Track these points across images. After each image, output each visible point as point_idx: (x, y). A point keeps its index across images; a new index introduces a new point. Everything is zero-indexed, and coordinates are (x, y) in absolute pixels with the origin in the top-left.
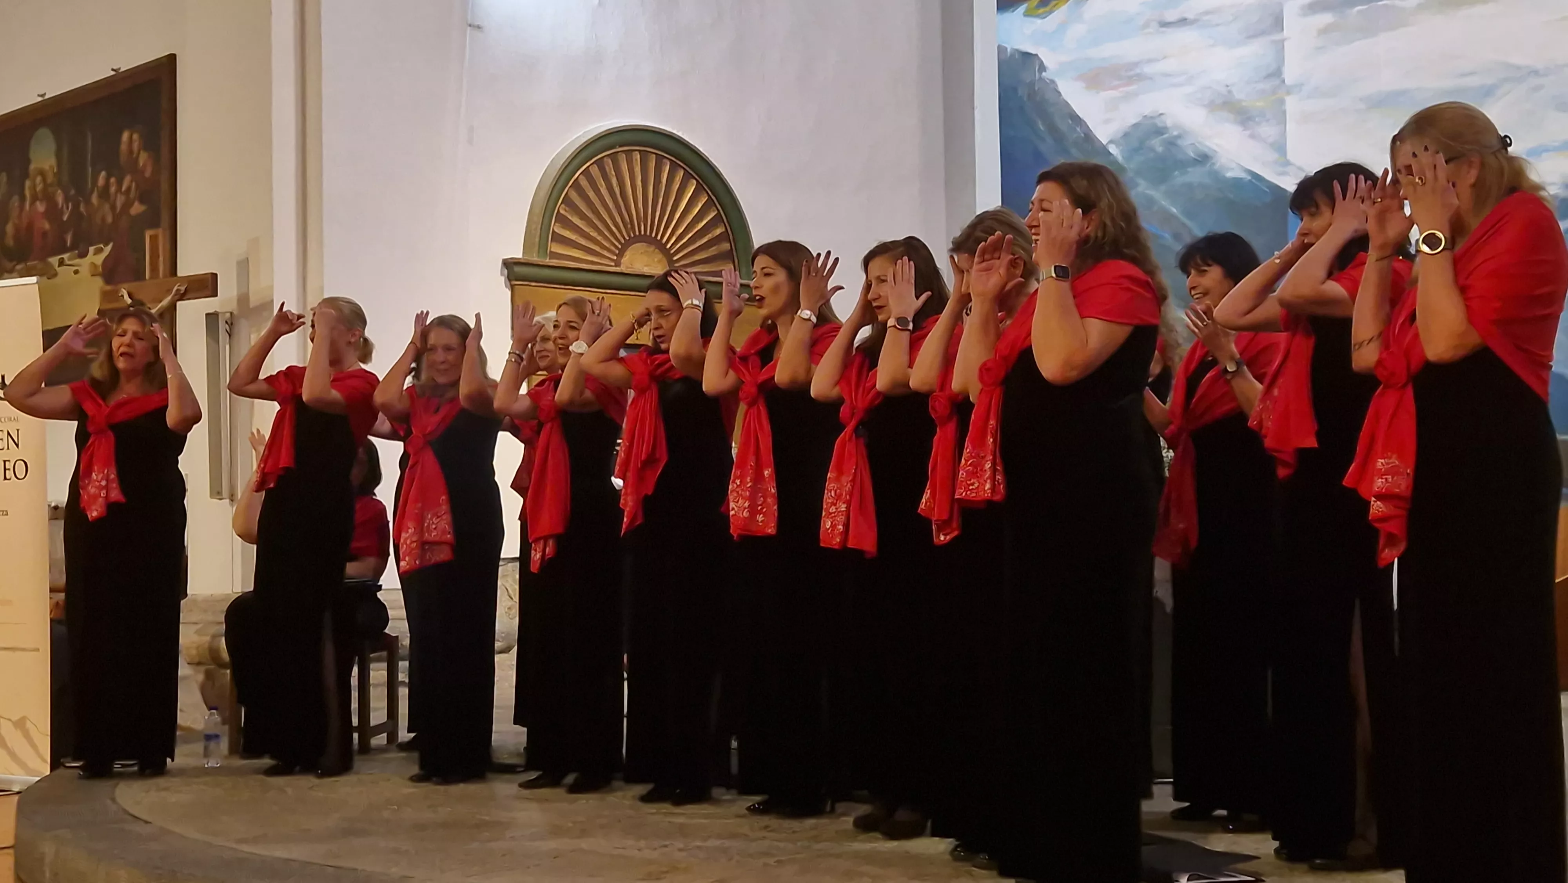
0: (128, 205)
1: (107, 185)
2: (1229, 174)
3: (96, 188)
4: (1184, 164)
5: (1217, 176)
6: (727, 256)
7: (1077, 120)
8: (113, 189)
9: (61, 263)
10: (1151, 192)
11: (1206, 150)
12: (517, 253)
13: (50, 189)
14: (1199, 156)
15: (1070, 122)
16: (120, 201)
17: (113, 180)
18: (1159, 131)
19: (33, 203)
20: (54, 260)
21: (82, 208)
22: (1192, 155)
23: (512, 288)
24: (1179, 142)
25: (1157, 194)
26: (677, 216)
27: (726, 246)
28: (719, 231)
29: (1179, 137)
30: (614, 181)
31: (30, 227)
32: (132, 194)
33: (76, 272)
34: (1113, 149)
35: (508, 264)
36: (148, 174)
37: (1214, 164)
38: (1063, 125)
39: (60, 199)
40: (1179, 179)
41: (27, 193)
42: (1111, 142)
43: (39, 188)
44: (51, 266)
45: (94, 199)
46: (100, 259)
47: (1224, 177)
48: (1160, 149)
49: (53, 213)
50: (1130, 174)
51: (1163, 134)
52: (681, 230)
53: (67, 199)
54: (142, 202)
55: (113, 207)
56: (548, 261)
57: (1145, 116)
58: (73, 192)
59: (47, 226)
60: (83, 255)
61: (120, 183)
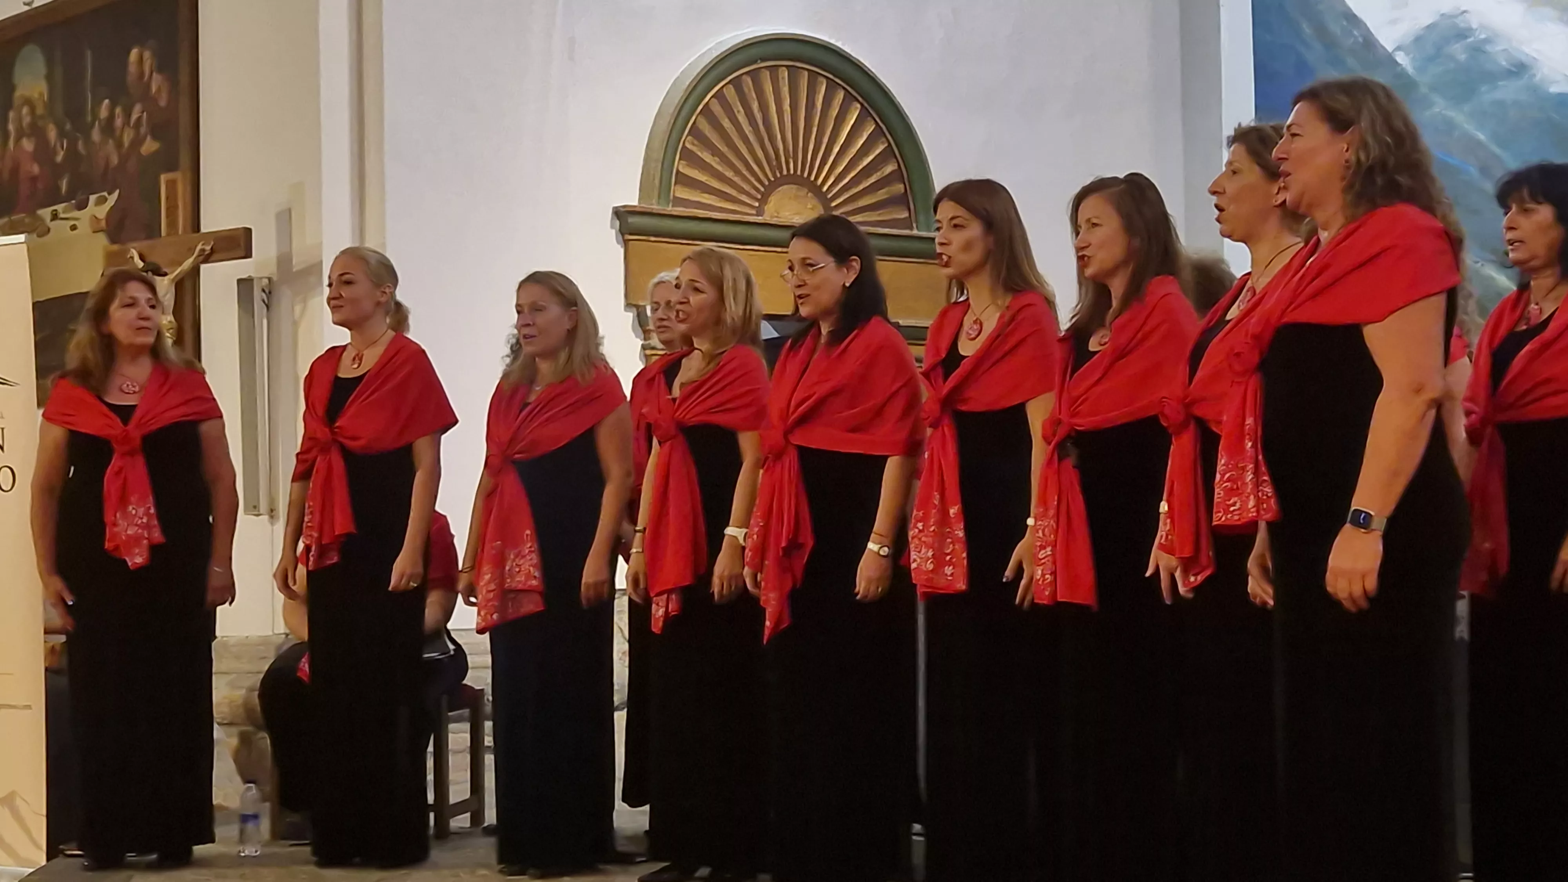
0: (137, 142)
1: (111, 117)
2: (1554, 89)
3: (97, 123)
4: (1492, 77)
5: (1537, 92)
6: (901, 201)
7: (1352, 18)
8: (119, 122)
9: (55, 216)
10: (1451, 113)
11: (1523, 59)
12: (633, 200)
13: (40, 123)
14: (1515, 66)
15: (1345, 23)
16: (127, 138)
17: (118, 110)
18: (1462, 34)
19: (18, 140)
20: (45, 213)
21: (80, 146)
22: (1504, 63)
23: (626, 243)
24: (1488, 48)
25: (1460, 117)
26: (836, 149)
27: (899, 188)
28: (889, 168)
29: (1487, 41)
30: (755, 106)
31: (15, 170)
32: (143, 130)
33: (74, 228)
34: (1401, 58)
35: (620, 214)
36: (163, 103)
37: (1534, 75)
38: (1335, 28)
39: (52, 134)
40: (1488, 95)
41: (11, 127)
42: (1398, 48)
43: (27, 120)
44: (41, 220)
45: (96, 135)
46: (102, 212)
47: (1550, 94)
48: (1462, 57)
49: (43, 152)
50: (1424, 90)
51: (1466, 37)
52: (840, 169)
53: (62, 134)
54: (155, 137)
55: (119, 145)
56: (670, 209)
57: (1443, 15)
58: (68, 127)
59: (36, 169)
60: (82, 206)
61: (128, 114)
